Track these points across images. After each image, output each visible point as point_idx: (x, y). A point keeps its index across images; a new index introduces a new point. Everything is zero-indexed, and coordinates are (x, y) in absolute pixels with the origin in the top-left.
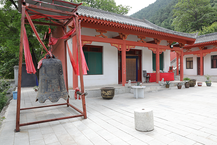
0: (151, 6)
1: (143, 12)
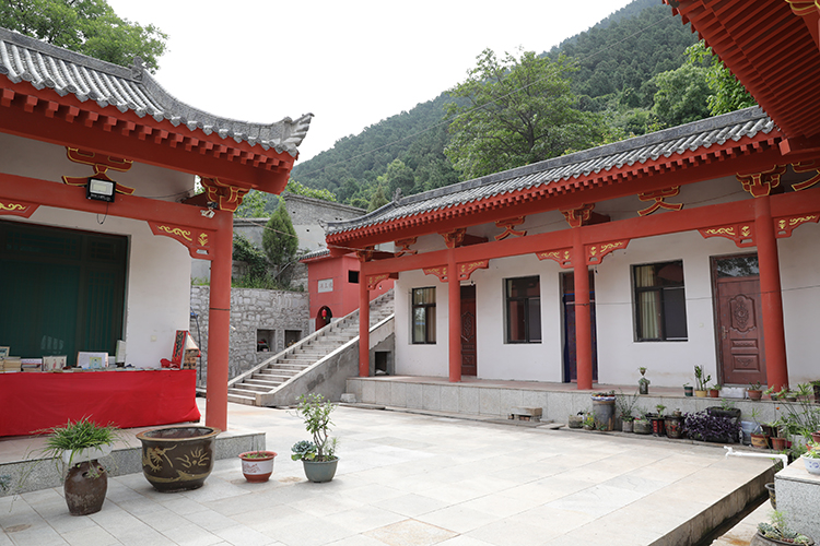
0: (424, 110)
1: (394, 126)
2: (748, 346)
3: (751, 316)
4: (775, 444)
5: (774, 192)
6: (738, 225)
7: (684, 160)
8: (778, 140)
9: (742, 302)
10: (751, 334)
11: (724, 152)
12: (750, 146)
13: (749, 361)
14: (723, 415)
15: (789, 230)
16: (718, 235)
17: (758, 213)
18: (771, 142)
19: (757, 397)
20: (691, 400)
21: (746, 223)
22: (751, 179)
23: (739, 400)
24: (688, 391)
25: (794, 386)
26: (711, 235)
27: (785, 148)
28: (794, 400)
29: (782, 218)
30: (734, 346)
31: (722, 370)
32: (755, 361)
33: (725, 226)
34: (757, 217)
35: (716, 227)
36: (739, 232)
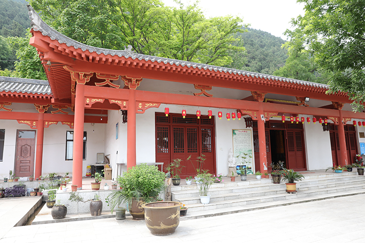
2: (27, 163)
3: (29, 152)
4: (38, 194)
5: (46, 112)
6: (32, 121)
7: (14, 95)
8: (51, 98)
9: (26, 147)
10: (28, 159)
11: (34, 97)
12: (42, 97)
13: (26, 168)
14: (20, 187)
15: (48, 125)
16: (24, 123)
17: (40, 118)
18: (49, 98)
19: (32, 180)
20: (7, 183)
21: (35, 121)
22: (39, 107)
23: (25, 182)
24: (6, 180)
25: (43, 176)
26: (22, 123)
27: (53, 101)
28: (43, 180)
29: (47, 121)
30: (22, 163)
31: (16, 172)
32: (28, 169)
33: (28, 120)
34: (39, 119)
35: (24, 120)
36: (32, 123)
